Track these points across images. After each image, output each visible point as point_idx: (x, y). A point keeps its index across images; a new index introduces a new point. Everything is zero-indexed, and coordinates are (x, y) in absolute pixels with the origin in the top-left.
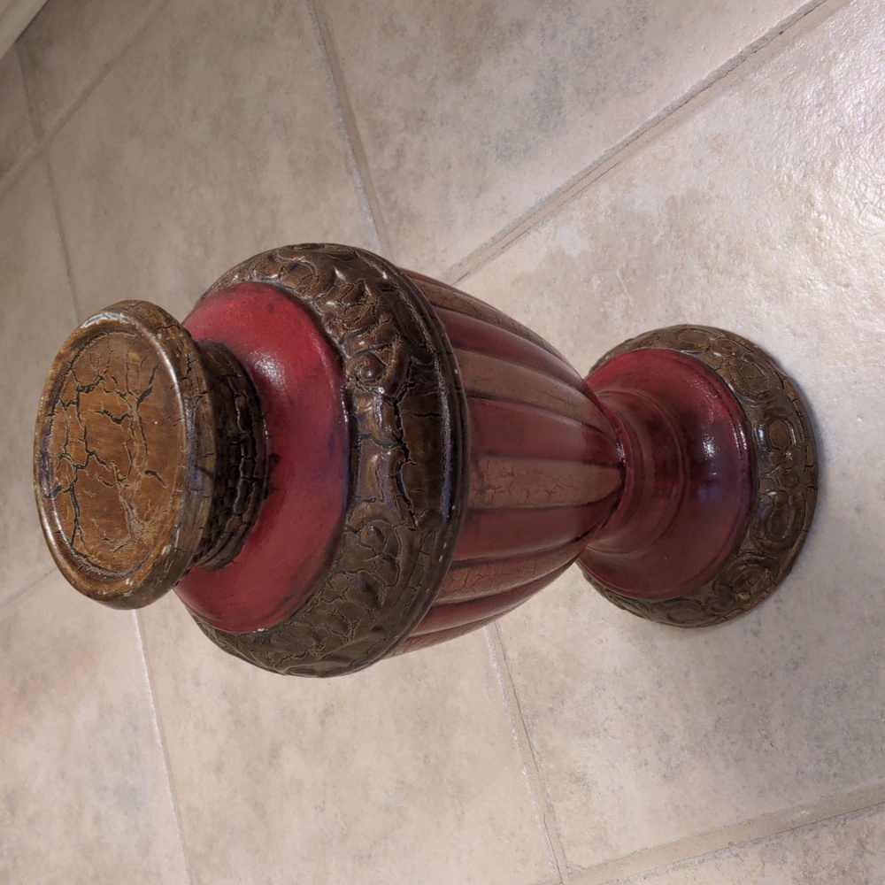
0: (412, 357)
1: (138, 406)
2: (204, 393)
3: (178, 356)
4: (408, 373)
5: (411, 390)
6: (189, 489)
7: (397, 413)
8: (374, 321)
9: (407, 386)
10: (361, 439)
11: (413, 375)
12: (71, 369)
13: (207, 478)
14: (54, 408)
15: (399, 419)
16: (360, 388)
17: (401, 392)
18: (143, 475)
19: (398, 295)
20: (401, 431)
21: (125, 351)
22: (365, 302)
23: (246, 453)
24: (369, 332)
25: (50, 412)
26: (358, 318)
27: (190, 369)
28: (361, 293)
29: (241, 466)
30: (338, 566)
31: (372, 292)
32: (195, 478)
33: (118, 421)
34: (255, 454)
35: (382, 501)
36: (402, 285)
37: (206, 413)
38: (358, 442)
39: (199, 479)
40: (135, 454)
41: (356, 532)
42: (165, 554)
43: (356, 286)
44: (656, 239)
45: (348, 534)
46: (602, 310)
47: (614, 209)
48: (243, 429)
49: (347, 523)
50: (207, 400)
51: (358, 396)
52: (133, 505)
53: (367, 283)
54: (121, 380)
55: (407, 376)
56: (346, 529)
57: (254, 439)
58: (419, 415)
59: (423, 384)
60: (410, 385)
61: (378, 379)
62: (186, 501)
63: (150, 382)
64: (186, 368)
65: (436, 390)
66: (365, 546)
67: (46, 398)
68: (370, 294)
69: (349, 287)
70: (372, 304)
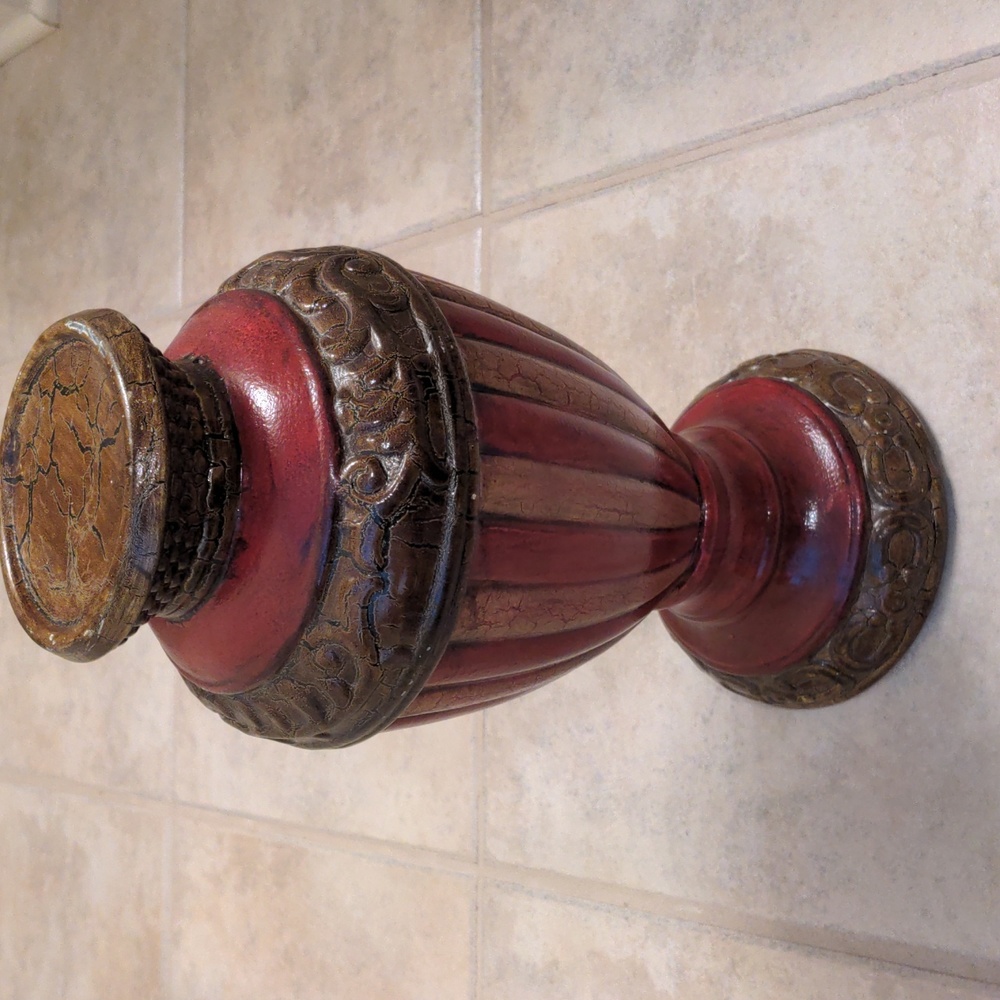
0: (423, 474)
1: (101, 449)
2: (160, 482)
3: (142, 428)
4: (413, 492)
5: (410, 514)
6: (121, 585)
7: (386, 537)
8: (392, 418)
9: (406, 508)
10: (340, 555)
11: (418, 496)
12: (52, 355)
14: (30, 388)
15: (388, 545)
16: (353, 498)
17: (397, 514)
18: (90, 529)
19: (435, 381)
20: (386, 560)
21: (102, 378)
22: (391, 386)
23: (209, 533)
24: (382, 431)
25: (26, 391)
26: (374, 410)
27: (151, 450)
28: (391, 373)
29: (201, 547)
30: (287, 671)
31: (402, 375)
33: (83, 450)
34: (220, 535)
35: (346, 629)
37: (157, 507)
38: (335, 557)
39: (134, 576)
40: (89, 498)
41: (311, 649)
42: (87, 636)
43: (386, 363)
44: (740, 259)
45: (302, 648)
46: (667, 312)
47: (711, 203)
48: (212, 507)
49: (304, 637)
50: (162, 492)
51: (348, 505)
52: (76, 554)
53: (401, 362)
54: (93, 405)
55: (410, 497)
56: (302, 642)
57: (222, 518)
58: (411, 545)
59: (427, 508)
60: (411, 508)
61: (376, 492)
62: (115, 596)
63: (116, 433)
65: (441, 517)
66: (319, 666)
67: (25, 376)
68: (400, 378)
69: (378, 362)
70: (397, 393)
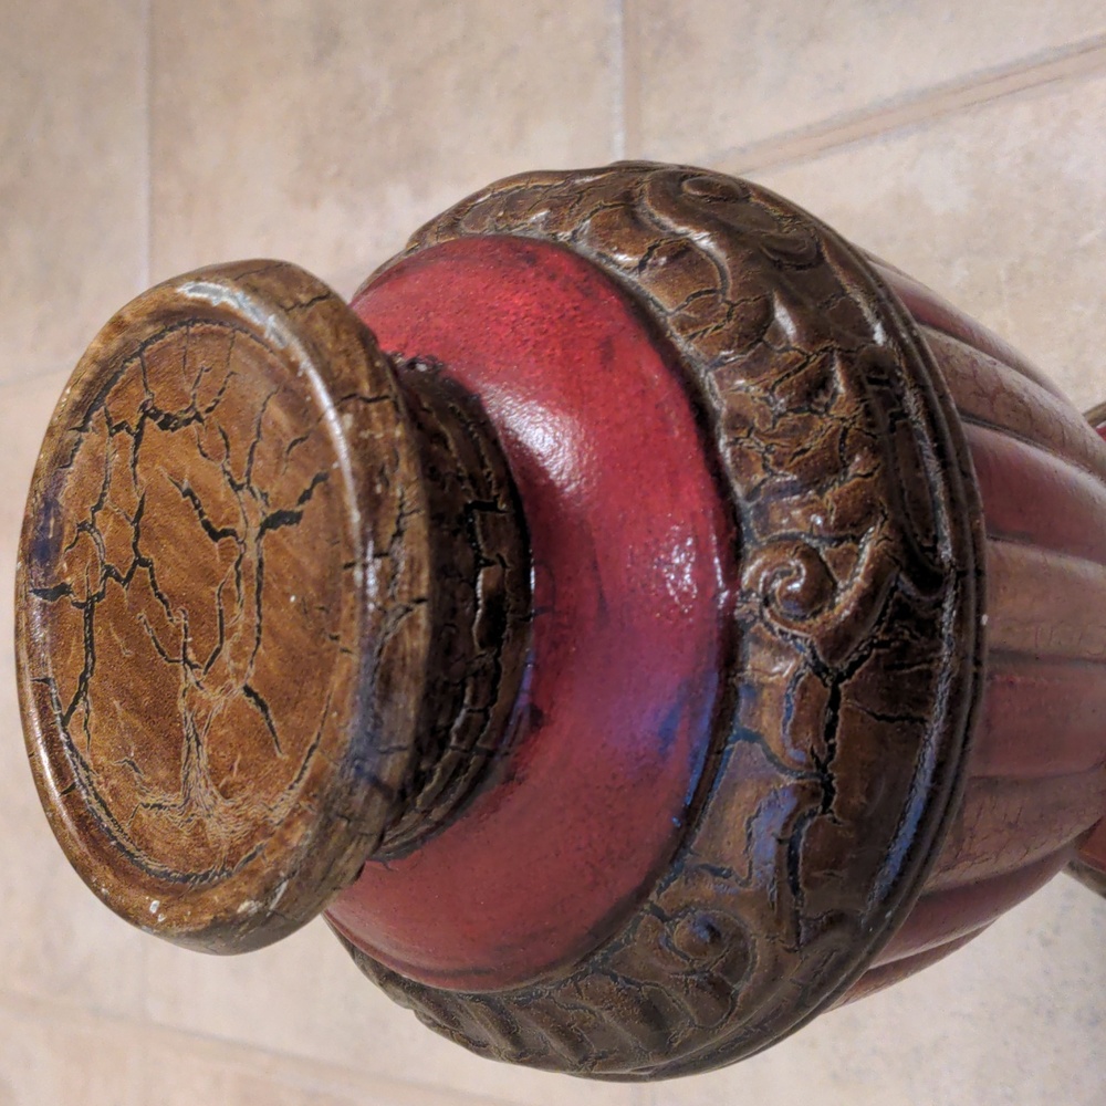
0: (902, 577)
1: (262, 533)
2: (420, 601)
3: (379, 489)
4: (883, 613)
5: (878, 656)
6: (332, 814)
7: (834, 703)
8: (837, 467)
9: (872, 646)
10: (737, 738)
11: (891, 621)
12: (139, 354)
13: (378, 799)
14: (87, 419)
15: (835, 718)
16: (767, 625)
17: (855, 657)
18: (238, 691)
19: (900, 397)
20: (832, 748)
21: (264, 393)
22: (827, 407)
23: (474, 699)
24: (820, 492)
25: (79, 424)
26: (804, 451)
27: (399, 534)
28: (822, 383)
29: (458, 723)
30: (605, 959)
31: (847, 385)
32: (351, 793)
33: (215, 535)
34: (494, 701)
35: (746, 883)
36: (914, 373)
37: (414, 653)
38: (726, 743)
39: (360, 796)
40: (232, 630)
41: (664, 919)
42: (244, 912)
43: (815, 361)
45: (645, 917)
48: (482, 645)
49: (653, 897)
50: (423, 621)
51: (757, 641)
52: (204, 739)
53: (841, 357)
54: (240, 449)
55: (879, 622)
56: (647, 907)
57: (498, 666)
58: (879, 718)
59: (906, 644)
60: (882, 644)
61: (815, 615)
62: (317, 836)
63: (302, 500)
64: (392, 529)
65: (931, 661)
66: (678, 953)
67: (76, 395)
68: (841, 389)
69: (798, 360)
70: (843, 419)
